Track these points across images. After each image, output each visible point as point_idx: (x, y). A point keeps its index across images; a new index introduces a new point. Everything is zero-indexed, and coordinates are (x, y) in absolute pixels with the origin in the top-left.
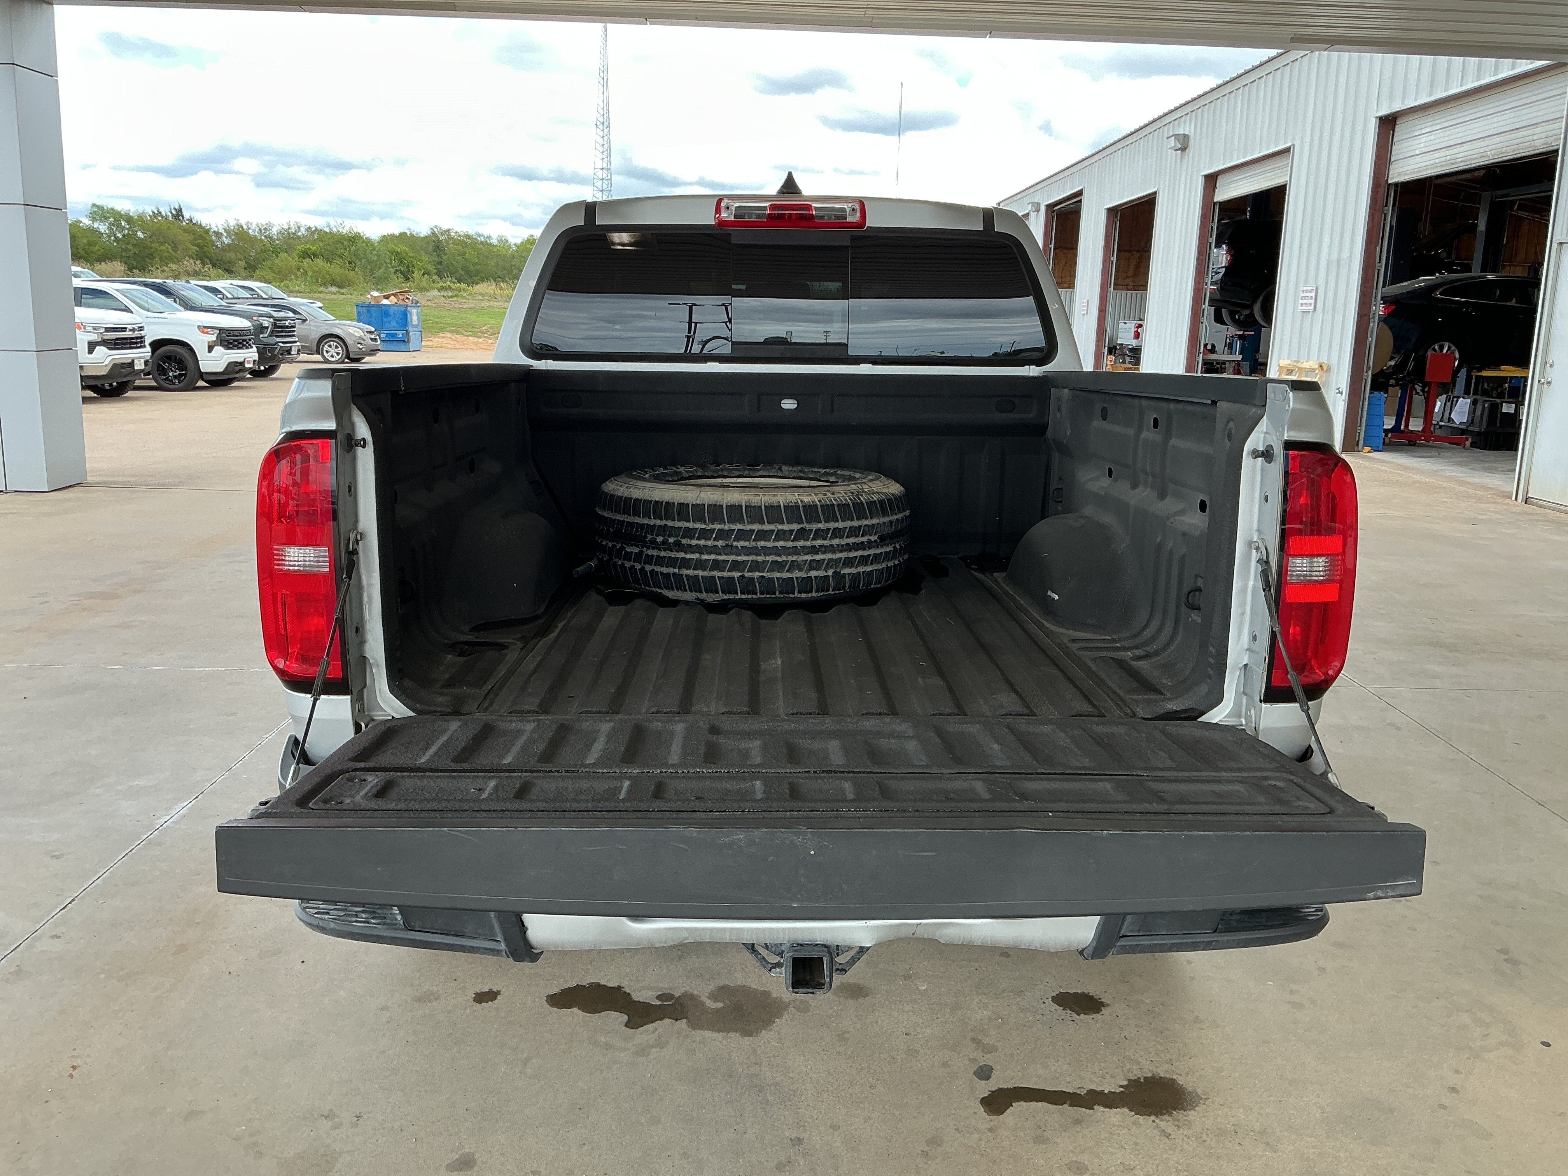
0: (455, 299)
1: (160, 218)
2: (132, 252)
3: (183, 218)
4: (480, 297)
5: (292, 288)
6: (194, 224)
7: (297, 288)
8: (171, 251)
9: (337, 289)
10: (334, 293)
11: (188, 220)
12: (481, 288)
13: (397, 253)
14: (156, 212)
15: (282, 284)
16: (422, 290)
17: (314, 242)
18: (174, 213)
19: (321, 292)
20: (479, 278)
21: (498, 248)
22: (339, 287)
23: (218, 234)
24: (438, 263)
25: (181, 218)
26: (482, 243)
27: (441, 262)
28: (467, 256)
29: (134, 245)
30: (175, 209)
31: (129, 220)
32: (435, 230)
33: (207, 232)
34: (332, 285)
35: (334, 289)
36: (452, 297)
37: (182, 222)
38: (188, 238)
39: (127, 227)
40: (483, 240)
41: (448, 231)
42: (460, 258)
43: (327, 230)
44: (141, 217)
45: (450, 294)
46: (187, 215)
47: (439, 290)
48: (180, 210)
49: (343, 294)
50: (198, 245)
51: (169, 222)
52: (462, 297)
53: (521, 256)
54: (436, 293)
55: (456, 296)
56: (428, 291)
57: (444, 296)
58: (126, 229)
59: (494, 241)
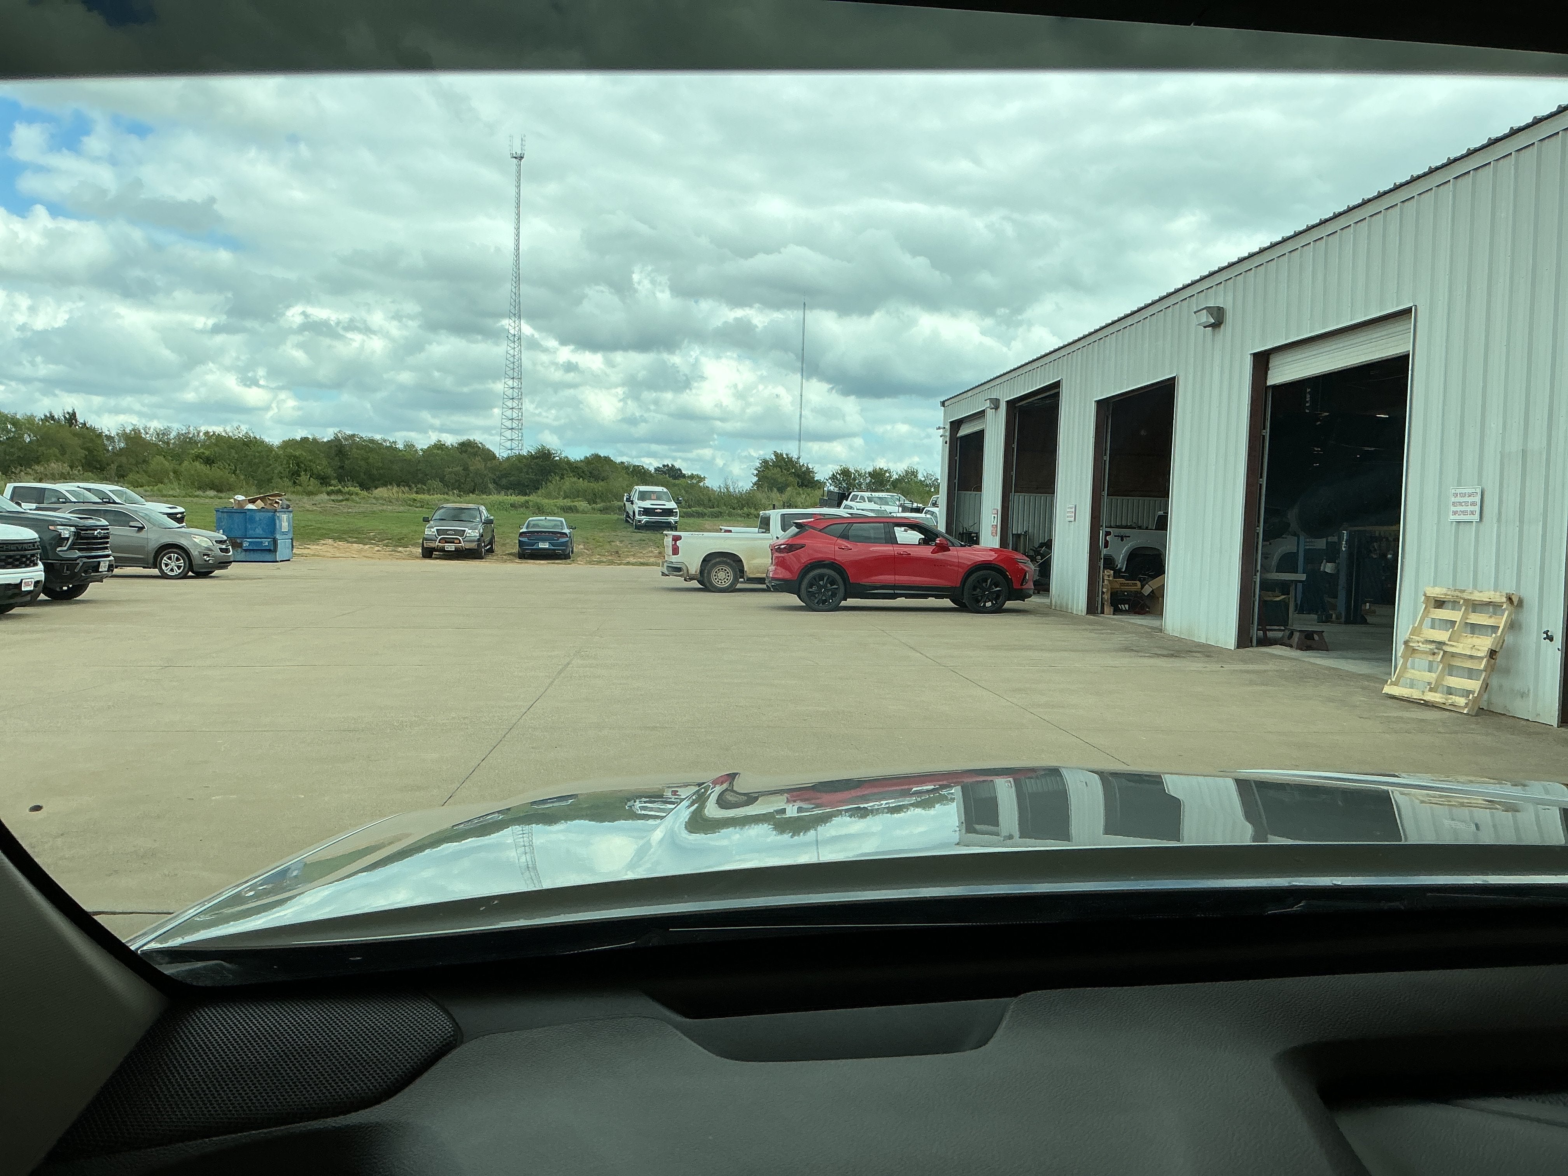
0: (344, 503)
1: (52, 422)
2: (16, 455)
3: (76, 421)
4: (374, 501)
5: (165, 493)
6: (87, 428)
7: (171, 493)
8: (58, 455)
9: (216, 493)
10: (211, 498)
11: (81, 423)
12: (381, 492)
13: (295, 457)
14: (48, 415)
15: (156, 488)
16: (310, 494)
17: (208, 447)
18: (67, 416)
19: (197, 496)
20: (381, 482)
21: (403, 452)
22: (218, 491)
23: (109, 438)
24: (340, 468)
25: (74, 421)
26: (387, 447)
27: (343, 466)
28: (370, 460)
29: (20, 449)
30: (68, 413)
31: (15, 422)
32: (339, 435)
33: (100, 435)
34: (211, 489)
35: (212, 493)
36: (342, 501)
37: (75, 426)
38: (77, 441)
39: (13, 430)
40: (388, 445)
41: (354, 435)
42: (362, 463)
43: (223, 434)
44: (30, 419)
45: (341, 498)
46: (80, 419)
47: (328, 494)
48: (74, 414)
49: (221, 498)
50: (87, 449)
51: (61, 426)
52: (353, 501)
53: (427, 461)
54: (325, 497)
55: (347, 500)
56: (316, 494)
57: (333, 500)
58: (12, 432)
59: (400, 446)
